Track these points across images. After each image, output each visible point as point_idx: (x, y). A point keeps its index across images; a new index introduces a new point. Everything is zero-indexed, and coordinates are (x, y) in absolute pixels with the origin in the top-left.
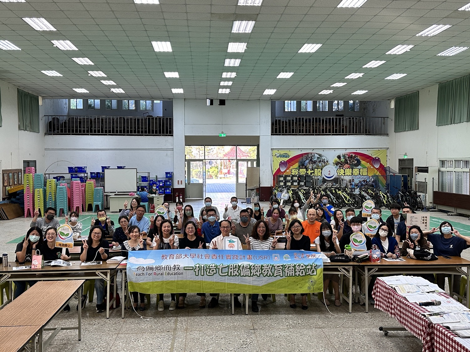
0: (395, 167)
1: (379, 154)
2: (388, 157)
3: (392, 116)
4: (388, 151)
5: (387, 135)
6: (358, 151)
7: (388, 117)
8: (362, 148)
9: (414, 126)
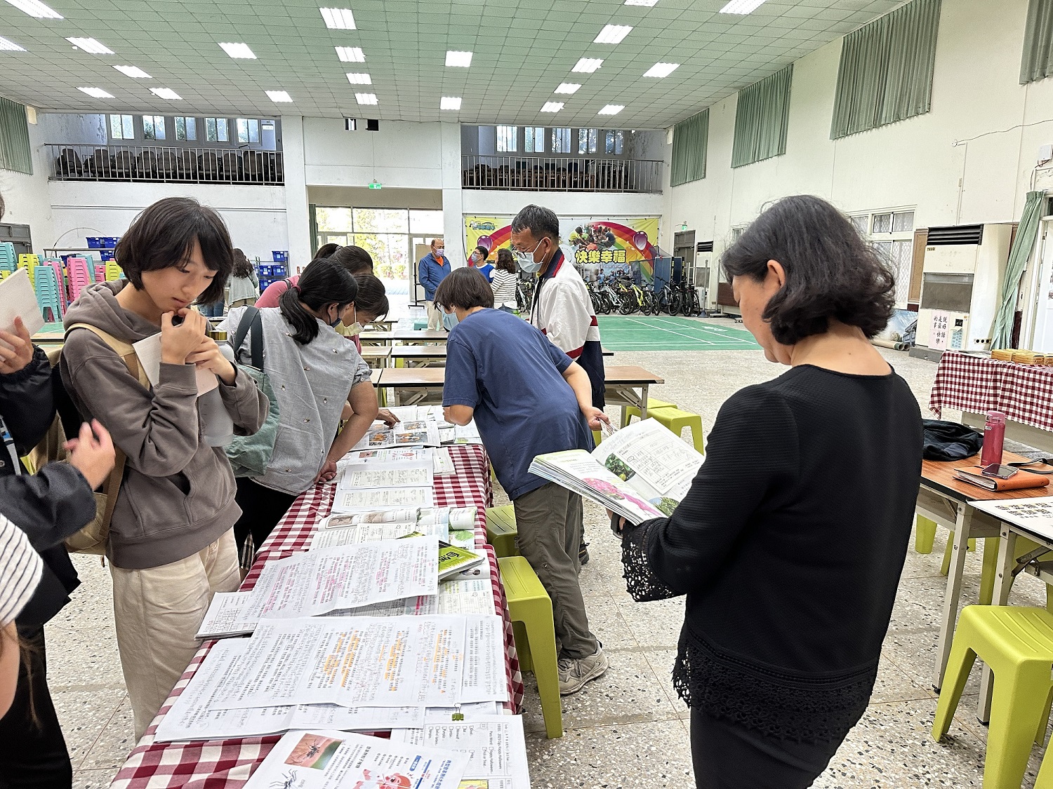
0: (667, 248)
1: (646, 225)
2: (660, 232)
3: (669, 159)
4: (661, 221)
5: (661, 192)
6: (612, 221)
7: (663, 161)
8: (618, 216)
9: (699, 172)
